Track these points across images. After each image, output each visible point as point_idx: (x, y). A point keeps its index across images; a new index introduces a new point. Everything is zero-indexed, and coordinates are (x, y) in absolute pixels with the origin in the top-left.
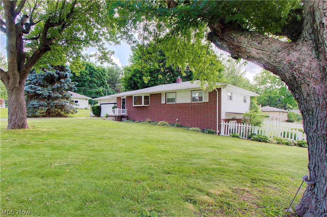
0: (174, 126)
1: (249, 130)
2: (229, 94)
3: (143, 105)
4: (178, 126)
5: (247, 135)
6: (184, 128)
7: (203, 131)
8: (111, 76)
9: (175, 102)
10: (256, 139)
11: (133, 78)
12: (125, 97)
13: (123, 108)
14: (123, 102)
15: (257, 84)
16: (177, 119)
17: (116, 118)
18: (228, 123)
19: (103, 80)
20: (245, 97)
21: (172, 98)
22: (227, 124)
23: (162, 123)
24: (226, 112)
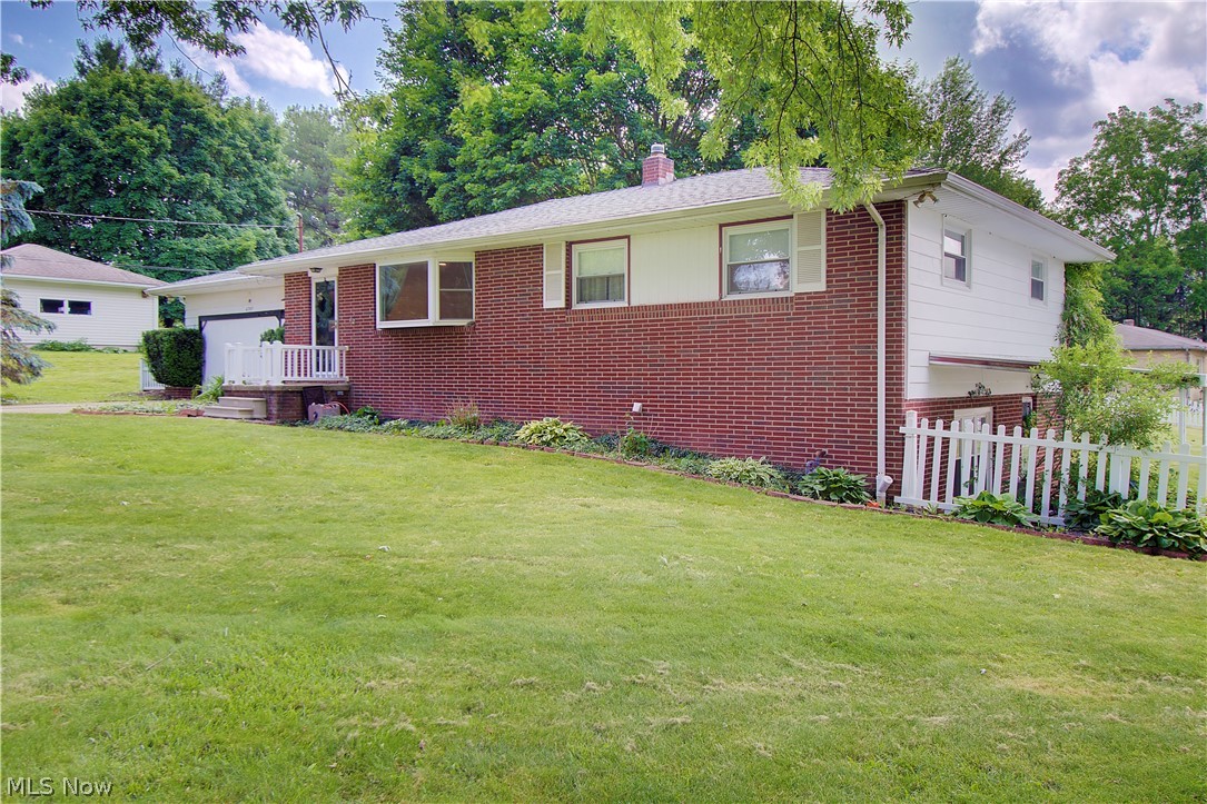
0: (611, 447)
1: (1074, 467)
2: (953, 247)
3: (433, 318)
4: (637, 450)
5: (1063, 499)
6: (672, 463)
7: (792, 482)
8: (314, 165)
9: (622, 298)
10: (1132, 534)
11: (404, 162)
12: (331, 275)
13: (325, 336)
14: (321, 305)
15: (1076, 212)
16: (637, 407)
17: (268, 403)
18: (947, 427)
19: (263, 187)
20: (1037, 268)
21: (605, 273)
22: (939, 432)
23: (541, 432)
24: (932, 358)
